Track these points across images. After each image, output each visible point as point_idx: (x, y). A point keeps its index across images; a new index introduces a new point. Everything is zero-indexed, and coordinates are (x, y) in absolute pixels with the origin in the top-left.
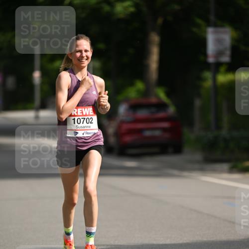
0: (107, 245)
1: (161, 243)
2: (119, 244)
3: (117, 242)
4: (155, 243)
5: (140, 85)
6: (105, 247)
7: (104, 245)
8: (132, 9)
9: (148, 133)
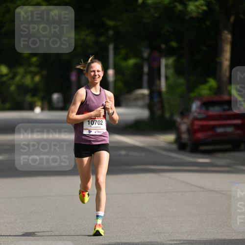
0: (180, 240)
1: (233, 238)
2: (192, 239)
3: (189, 237)
4: (227, 238)
5: (212, 83)
6: (178, 242)
7: (176, 240)
8: (205, 8)
9: (220, 130)
